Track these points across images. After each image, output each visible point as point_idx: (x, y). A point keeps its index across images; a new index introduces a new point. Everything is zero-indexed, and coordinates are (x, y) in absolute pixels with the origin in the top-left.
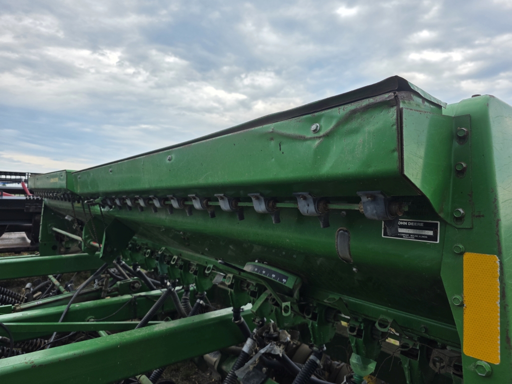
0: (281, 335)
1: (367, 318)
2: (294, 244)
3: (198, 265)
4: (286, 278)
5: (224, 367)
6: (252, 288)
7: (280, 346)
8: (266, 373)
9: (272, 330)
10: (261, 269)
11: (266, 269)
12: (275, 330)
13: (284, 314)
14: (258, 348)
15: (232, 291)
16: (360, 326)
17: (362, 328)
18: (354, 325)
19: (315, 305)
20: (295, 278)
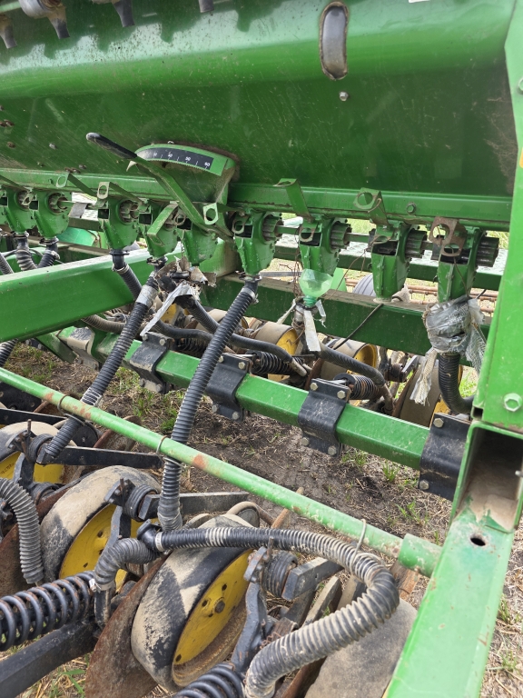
0: (192, 275)
1: (330, 212)
2: (237, 64)
3: (36, 190)
4: (210, 160)
5: (102, 349)
6: (141, 210)
7: (194, 286)
8: (165, 345)
9: (179, 270)
10: (163, 153)
11: (173, 151)
12: (183, 269)
13: (207, 222)
14: (163, 293)
15: (107, 221)
16: (317, 229)
17: (320, 230)
18: (309, 229)
19: (249, 213)
20: (225, 159)
